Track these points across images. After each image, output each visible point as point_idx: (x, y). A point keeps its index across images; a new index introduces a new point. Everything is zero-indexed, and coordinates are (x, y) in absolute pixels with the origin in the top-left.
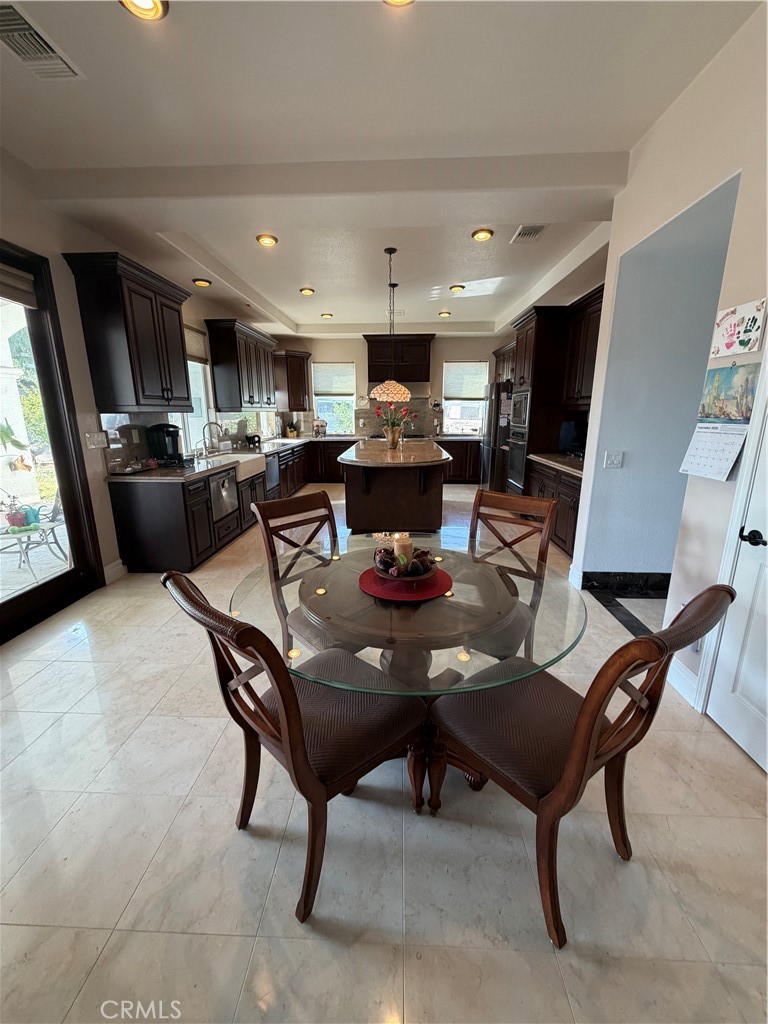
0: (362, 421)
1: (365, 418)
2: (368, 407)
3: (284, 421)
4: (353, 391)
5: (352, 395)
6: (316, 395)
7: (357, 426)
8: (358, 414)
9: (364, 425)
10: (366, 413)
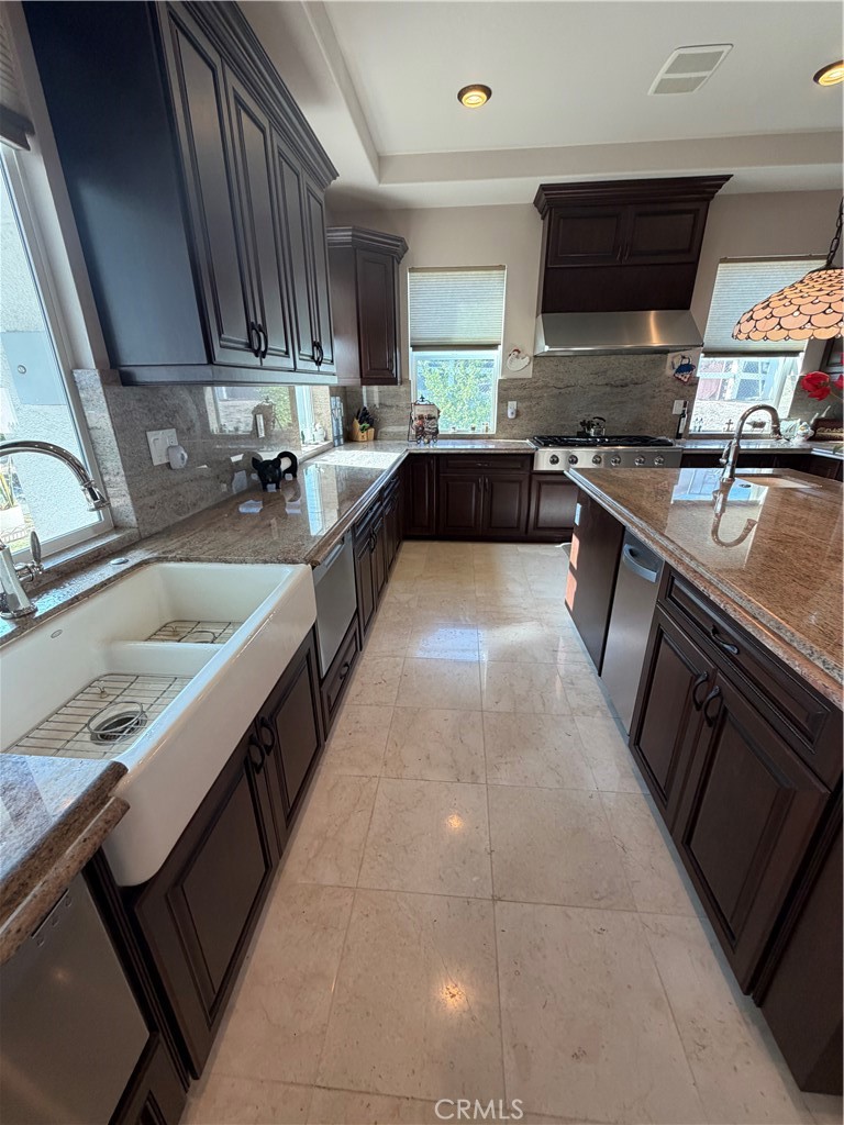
0: (512, 406)
1: (519, 399)
2: (529, 373)
3: (347, 407)
4: (497, 335)
5: (493, 346)
6: (416, 347)
7: (501, 416)
8: (507, 391)
9: (518, 413)
10: (523, 387)
